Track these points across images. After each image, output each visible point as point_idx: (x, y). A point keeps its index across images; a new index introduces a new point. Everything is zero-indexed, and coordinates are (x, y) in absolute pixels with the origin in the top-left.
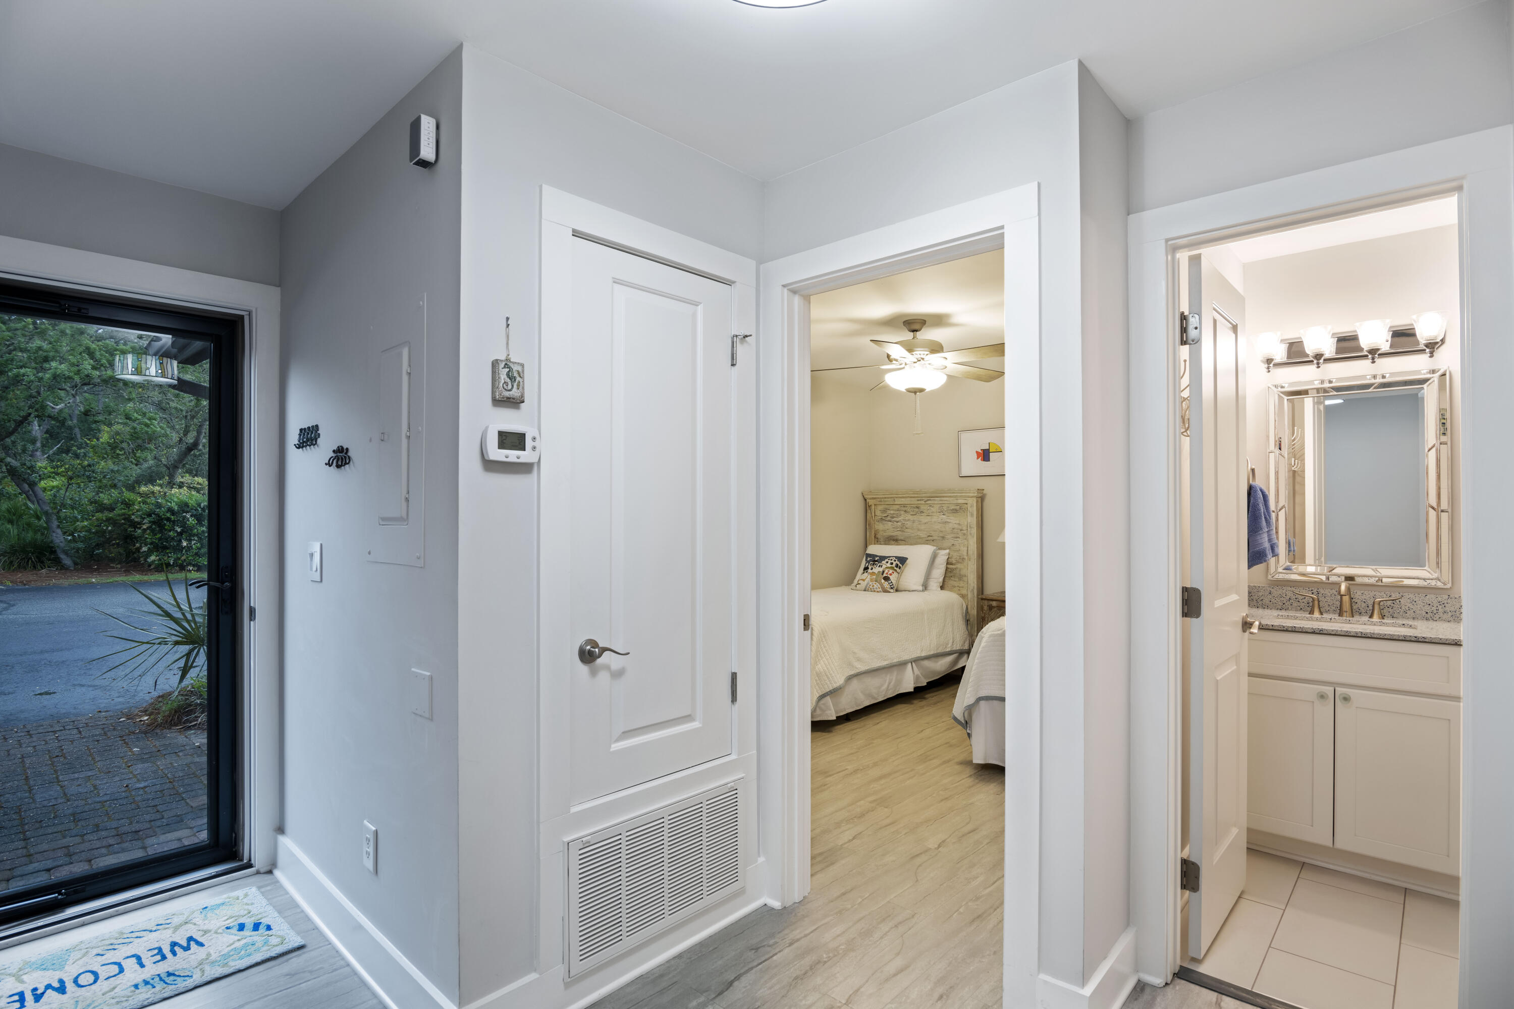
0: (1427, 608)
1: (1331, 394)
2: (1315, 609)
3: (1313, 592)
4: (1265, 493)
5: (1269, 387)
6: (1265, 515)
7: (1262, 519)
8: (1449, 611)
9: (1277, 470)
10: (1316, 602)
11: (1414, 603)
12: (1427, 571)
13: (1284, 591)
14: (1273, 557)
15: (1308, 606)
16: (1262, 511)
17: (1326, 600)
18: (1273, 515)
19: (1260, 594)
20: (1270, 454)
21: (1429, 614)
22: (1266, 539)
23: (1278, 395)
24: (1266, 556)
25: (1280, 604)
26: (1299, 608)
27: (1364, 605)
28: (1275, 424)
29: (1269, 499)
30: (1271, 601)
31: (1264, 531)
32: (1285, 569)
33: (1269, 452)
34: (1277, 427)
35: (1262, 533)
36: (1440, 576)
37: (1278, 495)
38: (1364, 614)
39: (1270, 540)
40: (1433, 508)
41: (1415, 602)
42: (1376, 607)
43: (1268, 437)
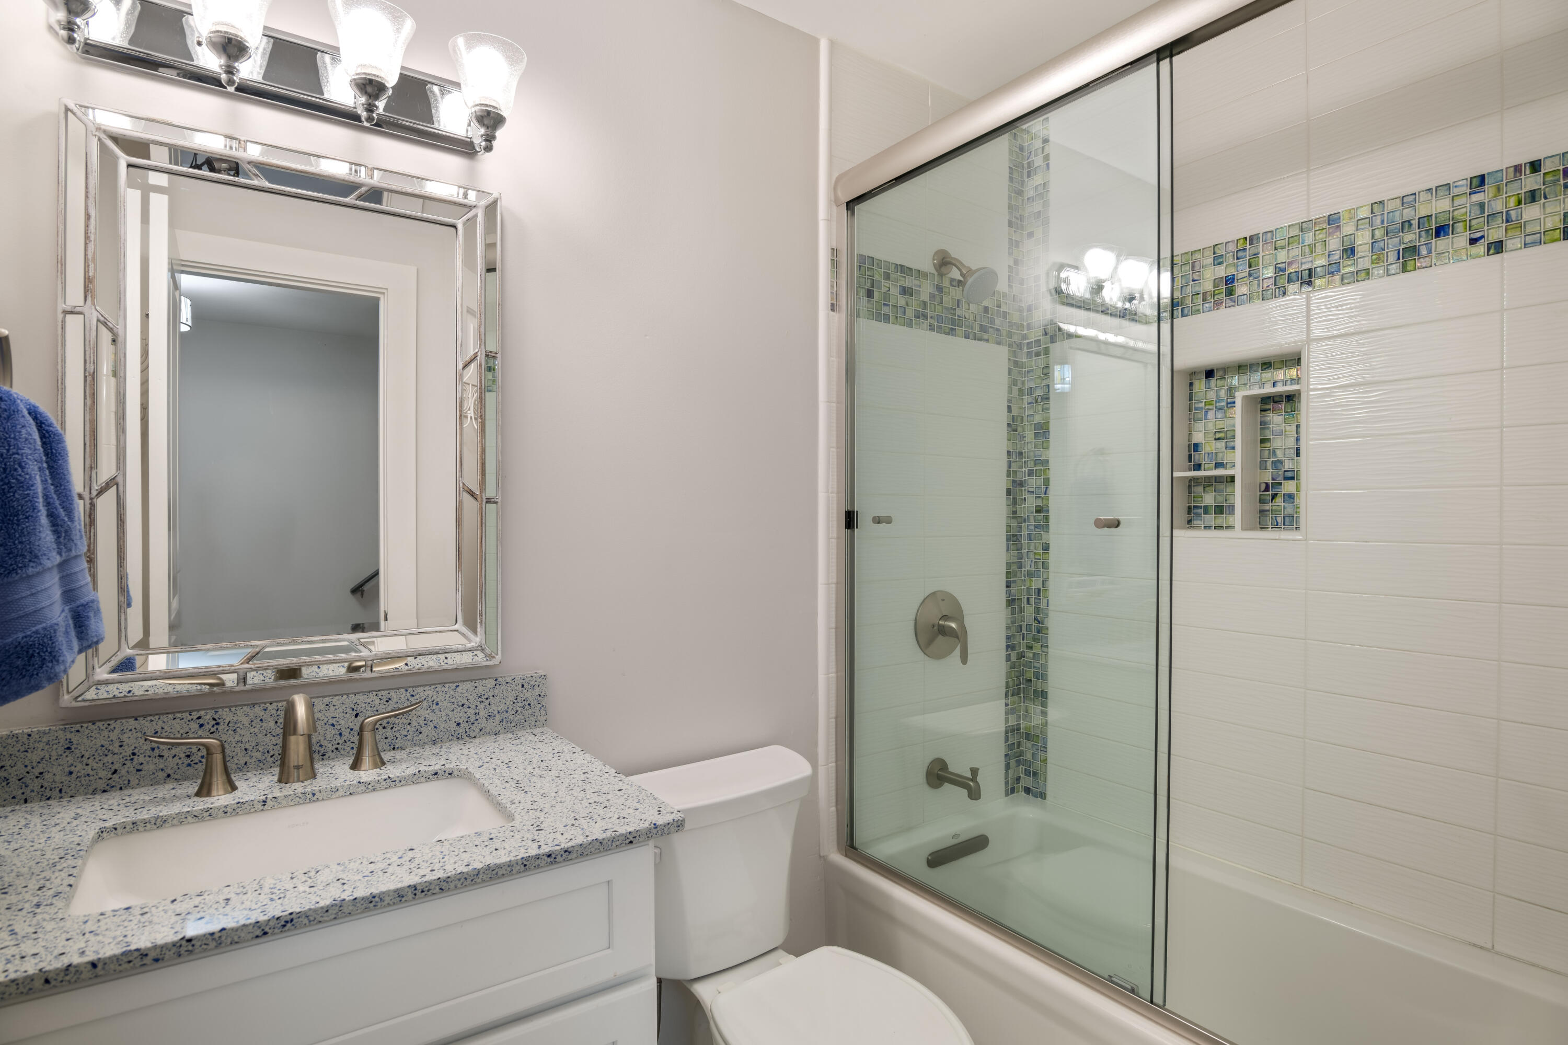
0: (459, 715)
1: (255, 182)
2: (215, 779)
3: (201, 721)
4: (50, 425)
5: (67, 110)
6: (48, 504)
7: (36, 519)
8: (496, 712)
9: (91, 368)
10: (218, 757)
11: (434, 706)
12: (460, 633)
13: (114, 736)
14: (80, 651)
15: (189, 765)
16: (39, 488)
17: (237, 738)
18: (80, 507)
19: (34, 757)
20: (69, 317)
21: (462, 725)
22: (56, 593)
23: (99, 139)
24: (55, 657)
25: (103, 774)
26: (162, 775)
27: (331, 732)
28: (87, 226)
29: (64, 449)
30: (71, 773)
31: (48, 564)
32: (117, 669)
33: (66, 312)
34: (92, 238)
35: (38, 574)
36: (483, 642)
37: (95, 446)
38: (332, 755)
39: (69, 595)
40: (472, 494)
41: (437, 704)
42: (367, 736)
43: (61, 264)
